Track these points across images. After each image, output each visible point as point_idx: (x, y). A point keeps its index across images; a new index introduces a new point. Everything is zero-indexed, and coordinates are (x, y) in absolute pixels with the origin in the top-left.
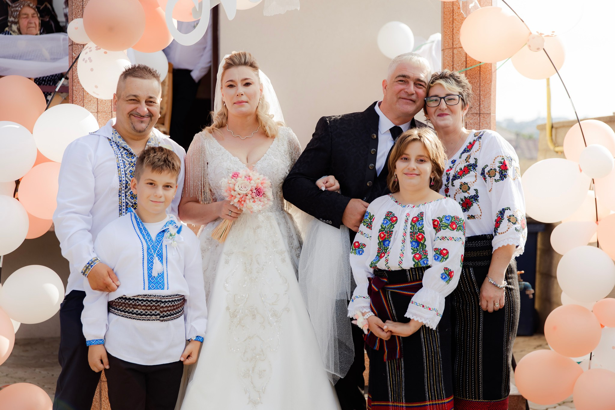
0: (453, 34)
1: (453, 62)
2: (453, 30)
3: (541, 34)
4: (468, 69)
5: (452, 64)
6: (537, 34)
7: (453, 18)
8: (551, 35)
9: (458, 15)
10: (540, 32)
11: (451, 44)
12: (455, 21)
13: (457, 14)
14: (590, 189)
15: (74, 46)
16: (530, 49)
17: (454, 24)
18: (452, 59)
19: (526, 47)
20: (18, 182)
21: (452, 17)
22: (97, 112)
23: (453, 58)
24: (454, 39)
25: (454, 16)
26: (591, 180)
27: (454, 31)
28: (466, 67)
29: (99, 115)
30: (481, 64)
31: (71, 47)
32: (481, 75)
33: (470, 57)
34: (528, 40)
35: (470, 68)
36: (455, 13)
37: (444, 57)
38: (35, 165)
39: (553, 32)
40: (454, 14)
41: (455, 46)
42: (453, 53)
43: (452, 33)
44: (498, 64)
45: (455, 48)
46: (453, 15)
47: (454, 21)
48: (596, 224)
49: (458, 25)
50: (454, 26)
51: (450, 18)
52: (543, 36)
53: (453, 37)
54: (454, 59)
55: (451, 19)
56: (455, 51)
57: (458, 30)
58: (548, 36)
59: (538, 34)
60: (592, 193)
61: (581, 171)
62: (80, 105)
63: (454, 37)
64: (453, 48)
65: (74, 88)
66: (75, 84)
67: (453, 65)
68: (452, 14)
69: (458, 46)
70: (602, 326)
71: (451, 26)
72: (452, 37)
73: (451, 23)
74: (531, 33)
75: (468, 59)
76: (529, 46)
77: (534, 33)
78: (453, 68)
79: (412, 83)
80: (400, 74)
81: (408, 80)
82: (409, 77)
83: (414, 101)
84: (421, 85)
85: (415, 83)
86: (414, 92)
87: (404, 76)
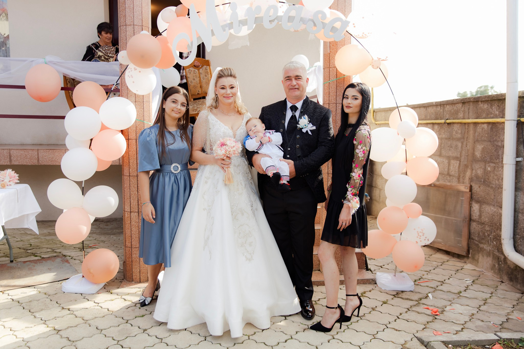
0: (330, 59)
1: (329, 75)
2: (330, 57)
4: (337, 79)
7: (330, 51)
8: (385, 59)
11: (329, 66)
13: (332, 49)
14: (403, 144)
15: (122, 65)
16: (373, 68)
19: (371, 67)
20: (91, 140)
22: (135, 102)
23: (329, 73)
24: (330, 63)
26: (403, 139)
28: (336, 78)
29: (136, 103)
30: (345, 76)
31: (120, 66)
32: (345, 83)
33: (339, 72)
34: (372, 63)
35: (339, 78)
38: (101, 131)
40: (330, 49)
41: (330, 66)
42: (329, 70)
44: (353, 76)
48: (406, 163)
49: (332, 55)
50: (330, 55)
52: (380, 60)
56: (331, 69)
58: (383, 60)
59: (378, 59)
60: (403, 147)
61: (398, 134)
62: (126, 98)
63: (331, 61)
64: (330, 68)
65: (122, 88)
66: (123, 86)
69: (332, 66)
70: (408, 217)
72: (329, 61)
74: (373, 59)
75: (337, 74)
76: (373, 66)
77: (375, 59)
78: (329, 78)
79: (293, 79)
80: (286, 76)
81: (291, 78)
82: (291, 77)
83: (298, 89)
84: (299, 78)
85: (295, 79)
86: (296, 84)
87: (288, 77)
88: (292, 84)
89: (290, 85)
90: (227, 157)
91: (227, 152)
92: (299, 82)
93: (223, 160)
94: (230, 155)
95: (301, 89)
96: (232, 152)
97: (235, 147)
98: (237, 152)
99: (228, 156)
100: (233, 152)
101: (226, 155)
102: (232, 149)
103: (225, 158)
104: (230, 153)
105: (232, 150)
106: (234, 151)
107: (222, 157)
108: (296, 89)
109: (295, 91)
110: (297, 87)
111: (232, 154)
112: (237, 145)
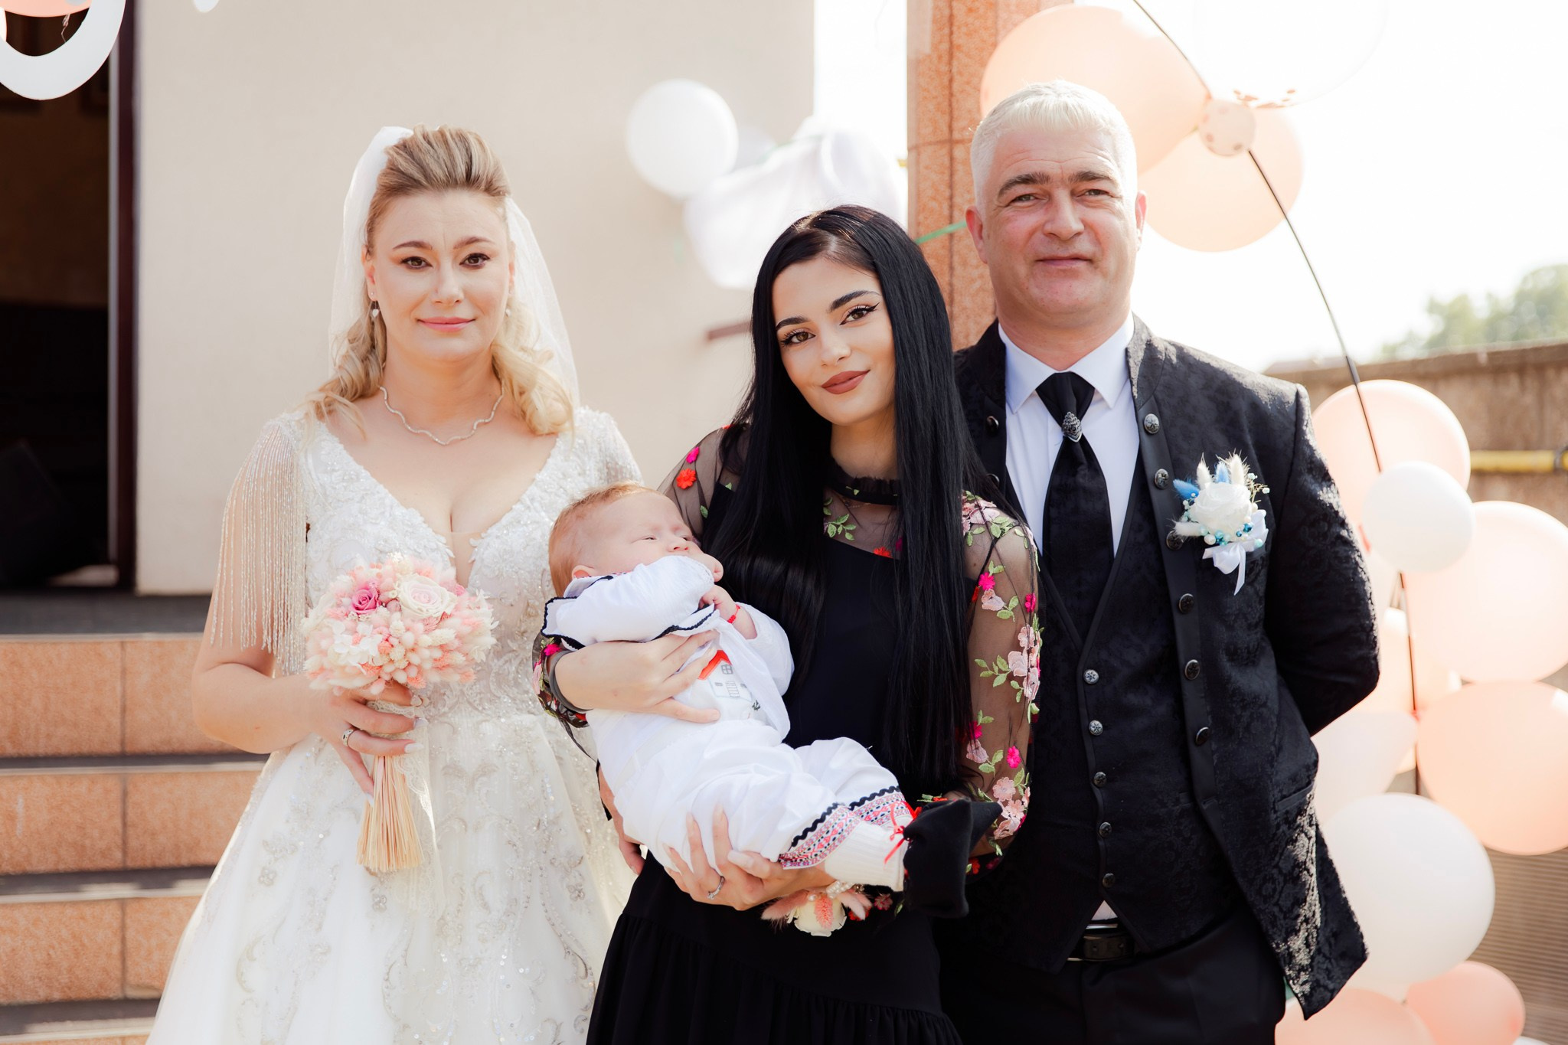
0: (951, 95)
1: (951, 186)
2: (951, 81)
3: (1249, 98)
5: (947, 193)
6: (1232, 98)
7: (951, 42)
8: (1279, 103)
9: (969, 35)
10: (1244, 92)
11: (945, 129)
12: (957, 54)
13: (964, 29)
16: (1211, 149)
17: (955, 63)
18: (946, 177)
19: (1195, 141)
21: (946, 39)
23: (952, 175)
24: (956, 113)
25: (955, 36)
26: (1395, 578)
27: (955, 85)
34: (1206, 119)
36: (959, 28)
37: (918, 172)
39: (1291, 92)
40: (955, 29)
41: (956, 135)
42: (952, 159)
43: (947, 92)
45: (958, 142)
46: (951, 33)
47: (955, 50)
48: (1411, 720)
50: (955, 70)
51: (941, 42)
52: (1253, 104)
53: (950, 105)
54: (956, 178)
55: (945, 46)
56: (959, 152)
57: (968, 83)
58: (1269, 106)
59: (1239, 99)
63: (955, 104)
64: (951, 142)
67: (951, 198)
68: (946, 31)
71: (944, 68)
72: (946, 103)
73: (945, 58)
74: (1209, 97)
76: (1210, 138)
77: (1223, 93)
78: (951, 207)
79: (1063, 196)
80: (1011, 174)
81: (1046, 186)
82: (1044, 178)
83: (1089, 260)
84: (1098, 192)
85: (1076, 196)
86: (1079, 227)
87: (1027, 180)
88: (1049, 228)
89: (1039, 235)
90: (393, 683)
91: (397, 654)
92: (1097, 216)
93: (365, 703)
94: (413, 672)
95: (1111, 263)
96: (425, 657)
97: (448, 622)
98: (458, 659)
99: (401, 678)
100: (438, 654)
101: (389, 669)
102: (427, 632)
103: (376, 690)
104: (415, 659)
105: (427, 640)
106: (441, 647)
107: (357, 683)
108: (1081, 265)
109: (1074, 275)
110: (1084, 246)
111: (428, 666)
112: (467, 612)
